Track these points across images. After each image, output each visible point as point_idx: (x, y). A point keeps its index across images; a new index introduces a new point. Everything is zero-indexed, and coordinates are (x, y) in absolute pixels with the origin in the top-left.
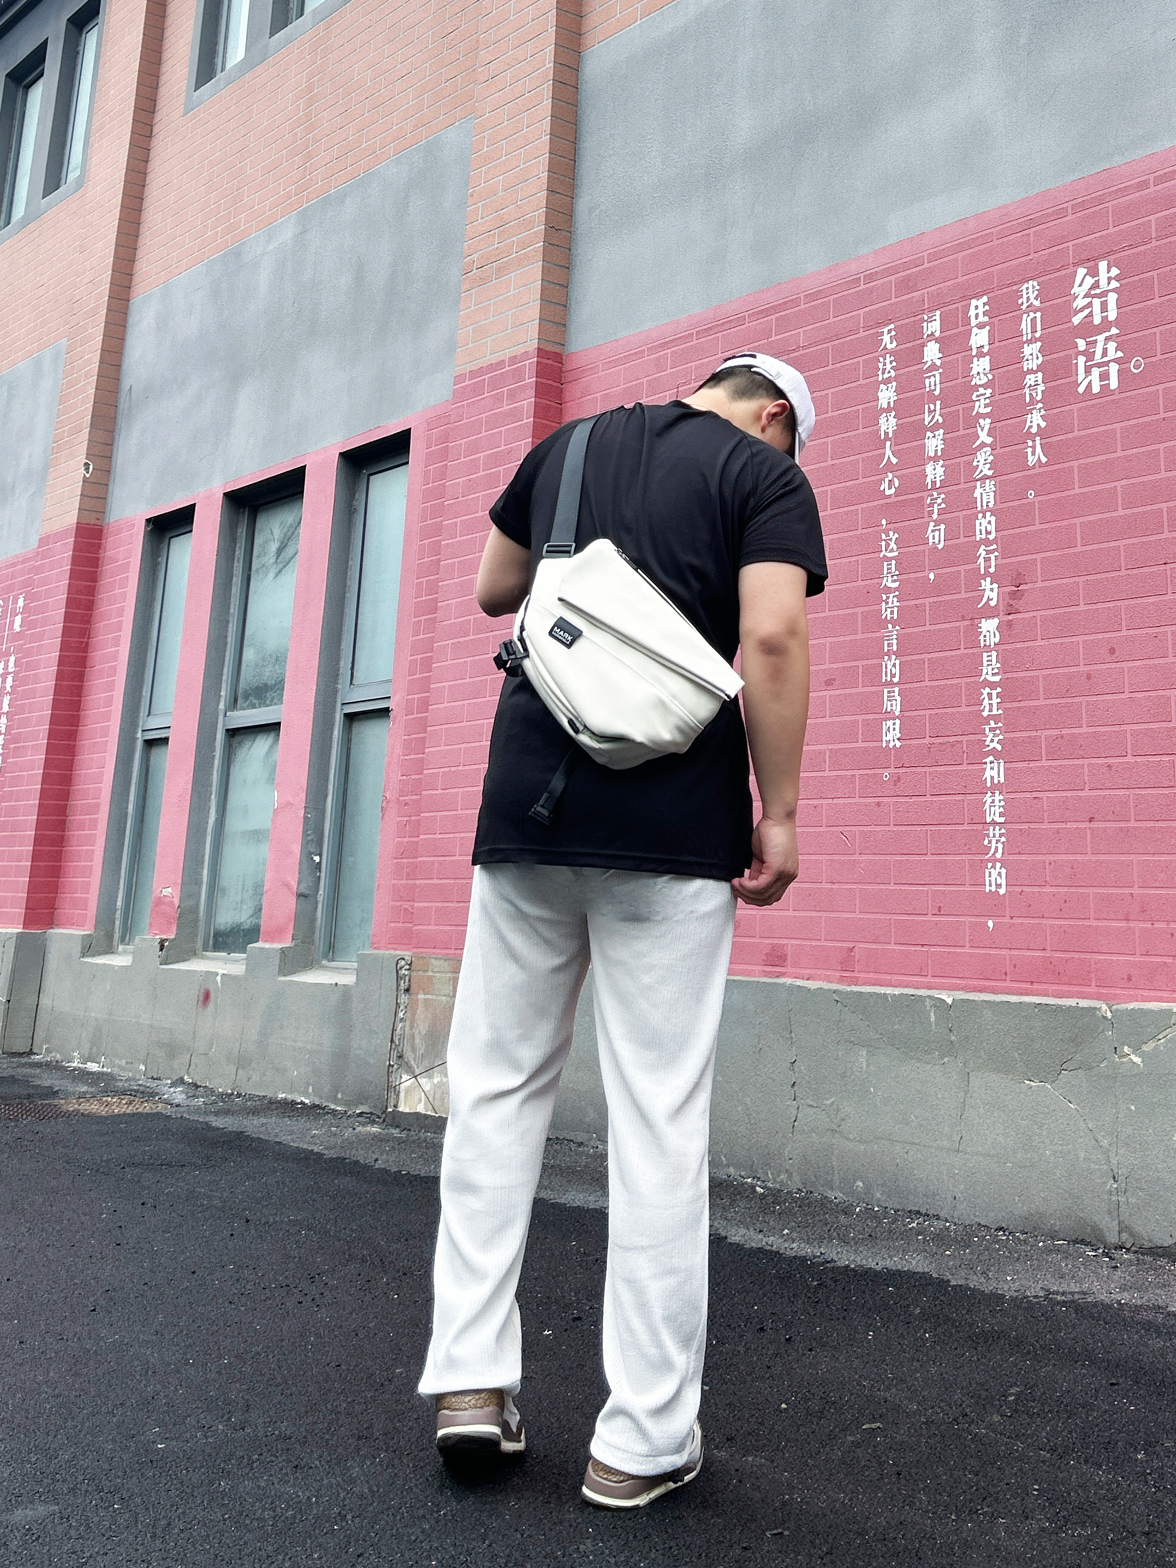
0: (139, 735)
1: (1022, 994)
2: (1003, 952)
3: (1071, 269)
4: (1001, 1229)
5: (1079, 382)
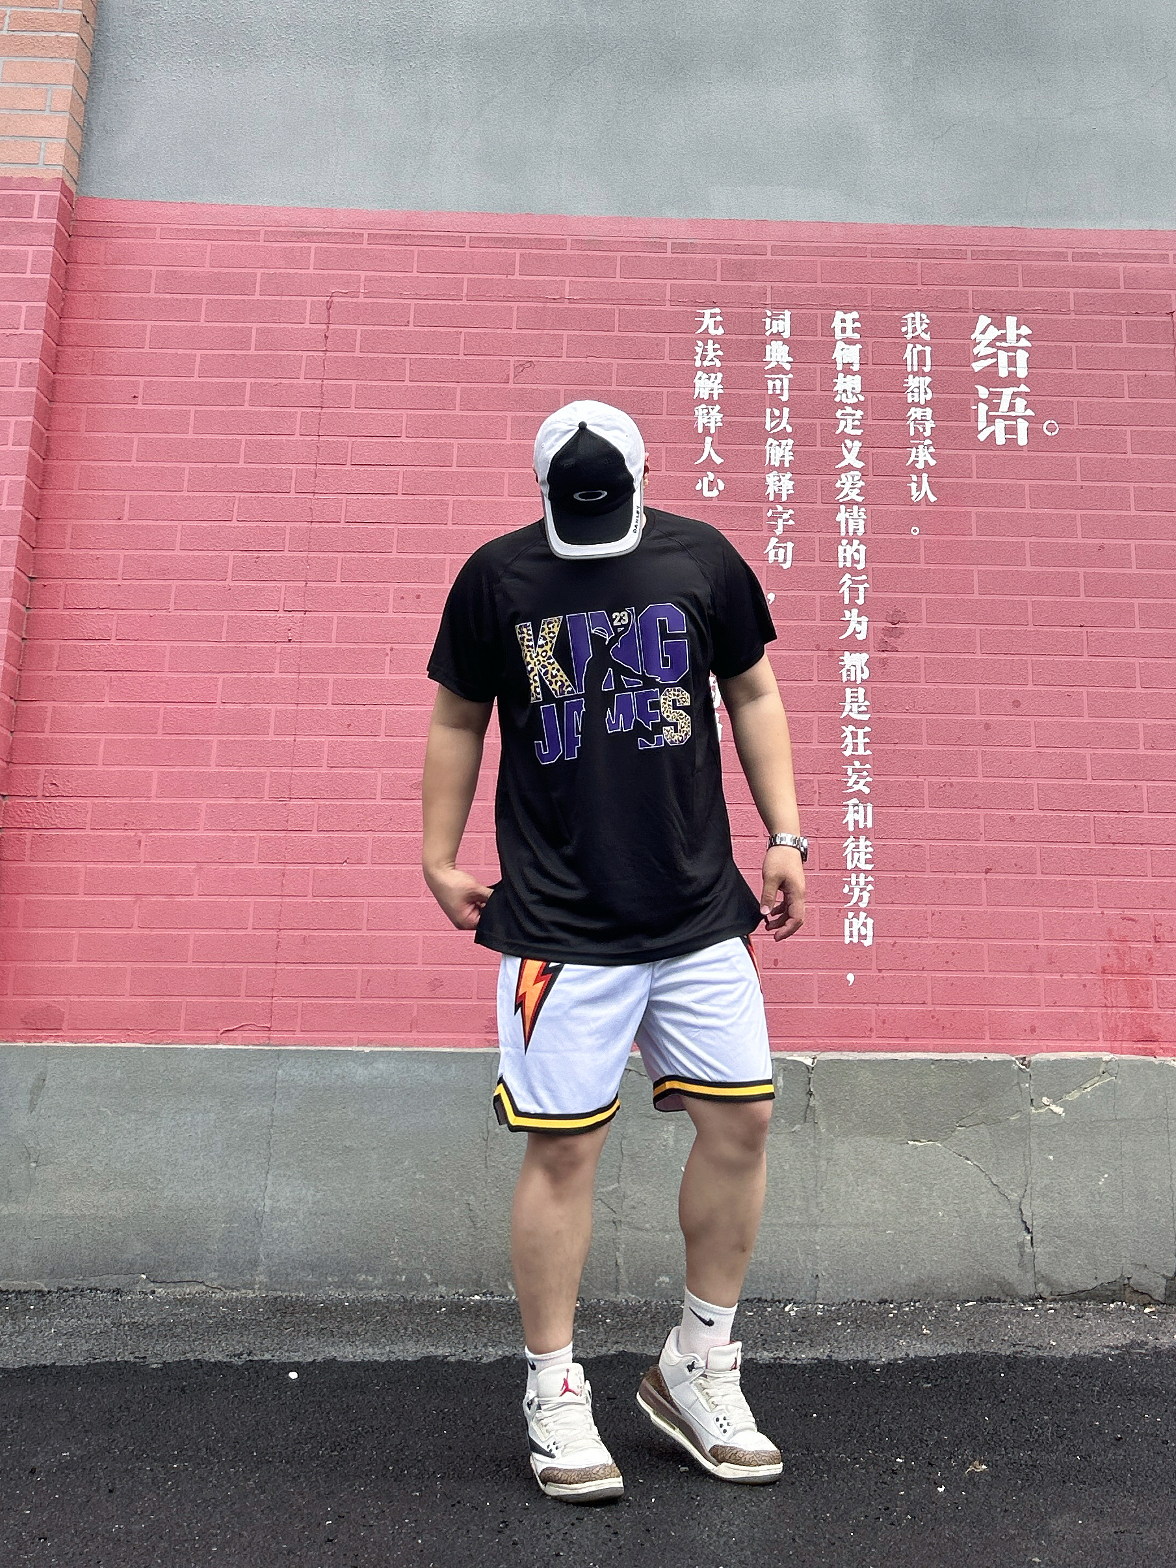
3: (972, 314)
5: (980, 429)
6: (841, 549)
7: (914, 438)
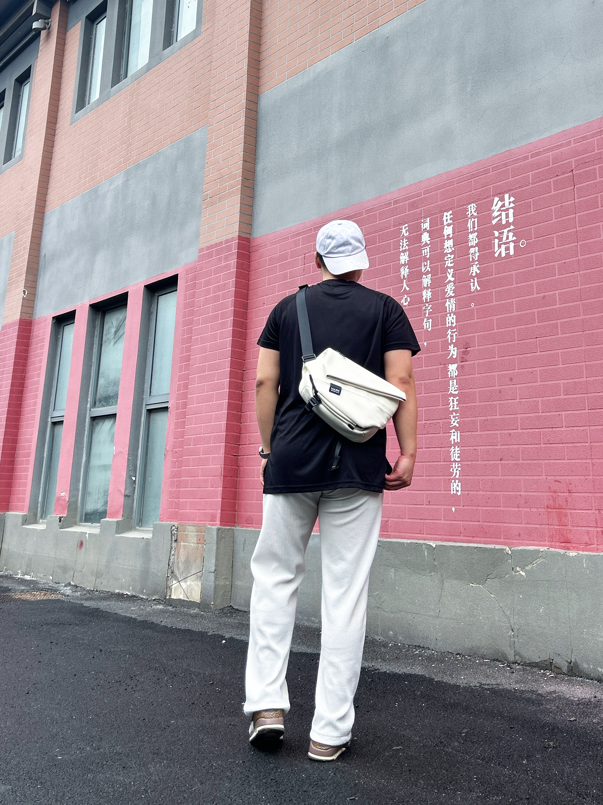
0: (49, 420)
1: (468, 543)
2: (460, 522)
3: (492, 198)
4: (458, 654)
5: (495, 252)
6: (447, 318)
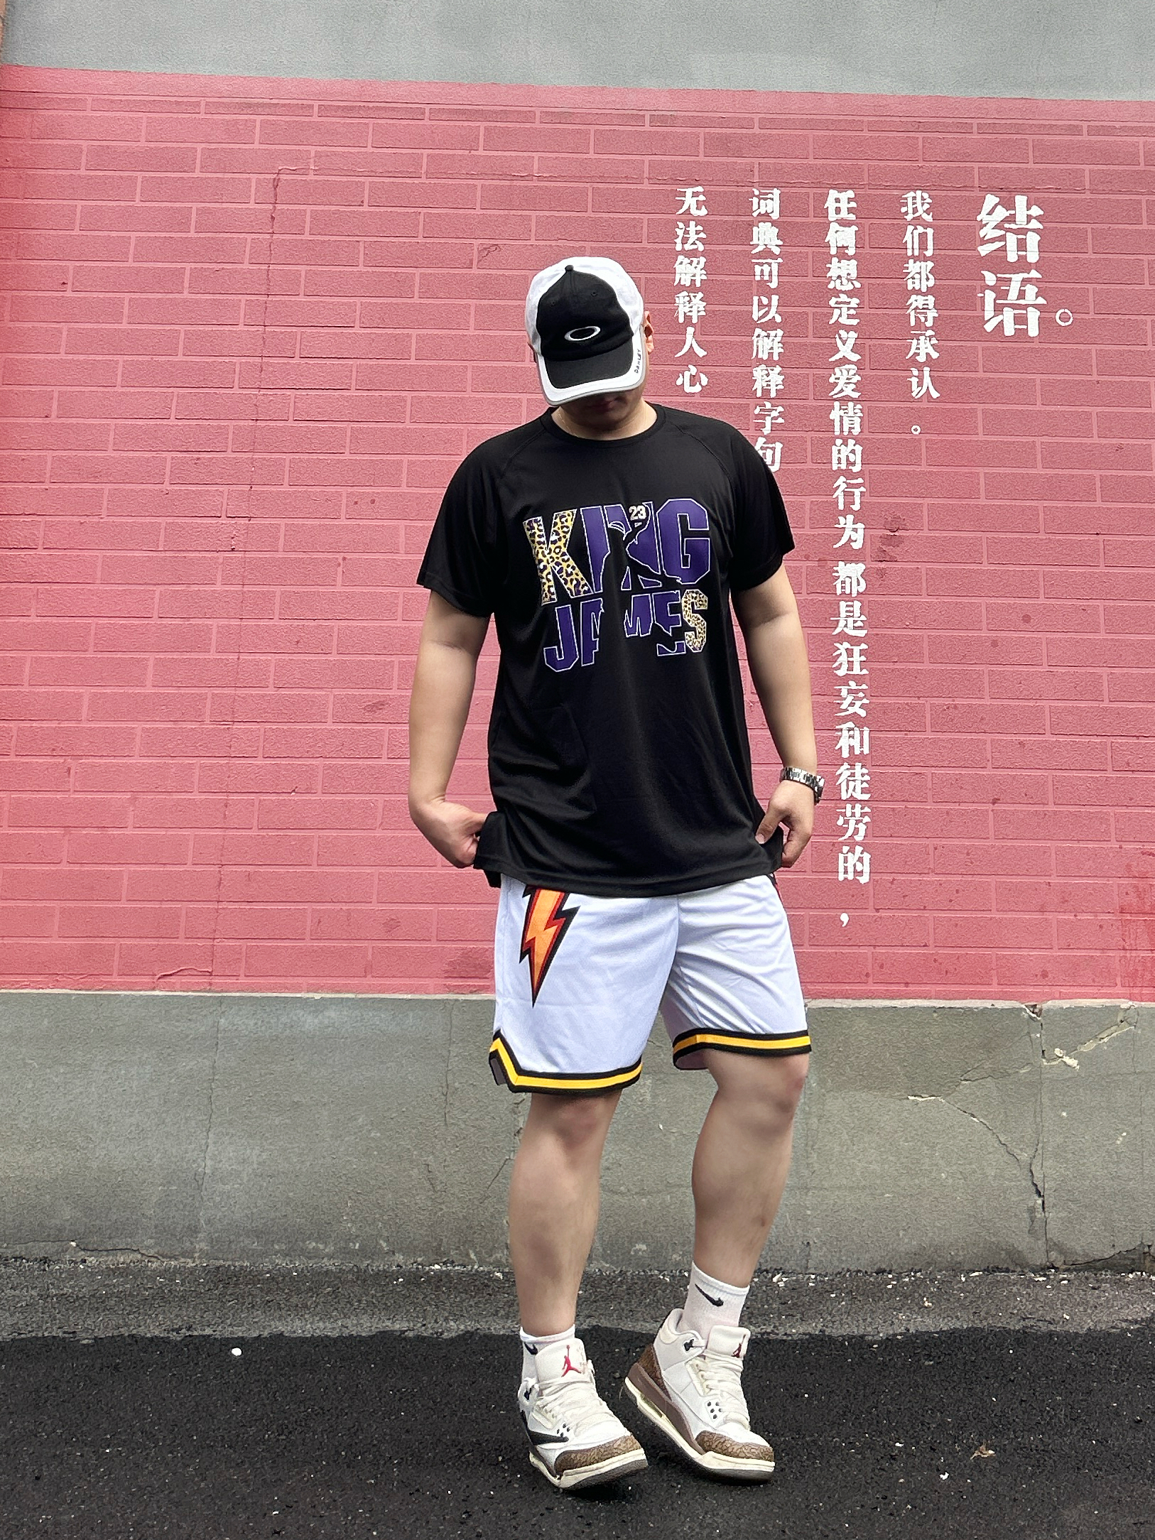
3: (977, 193)
5: (986, 319)
6: (835, 449)
7: (914, 328)
